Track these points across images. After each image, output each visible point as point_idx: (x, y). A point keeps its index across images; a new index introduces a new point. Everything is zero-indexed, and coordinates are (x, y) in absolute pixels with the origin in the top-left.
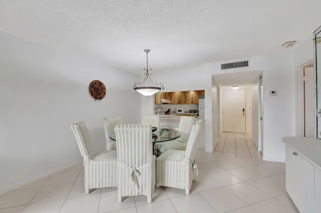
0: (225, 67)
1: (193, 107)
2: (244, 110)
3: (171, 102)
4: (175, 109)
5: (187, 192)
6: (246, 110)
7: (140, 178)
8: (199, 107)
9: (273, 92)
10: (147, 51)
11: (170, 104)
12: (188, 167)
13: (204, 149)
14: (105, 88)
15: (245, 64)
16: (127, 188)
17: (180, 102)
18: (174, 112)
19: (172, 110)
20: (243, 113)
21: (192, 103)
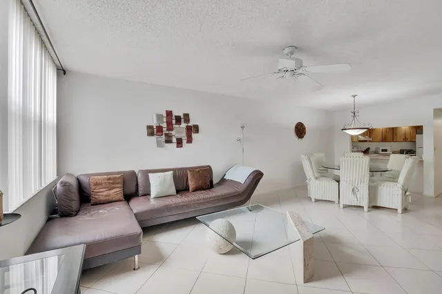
1: (406, 146)
3: (371, 139)
4: (378, 148)
5: (400, 211)
7: (358, 194)
8: (417, 146)
10: (354, 96)
11: (370, 141)
13: (421, 193)
14: (305, 129)
16: (348, 199)
17: (384, 140)
18: (376, 152)
19: (372, 149)
21: (405, 140)
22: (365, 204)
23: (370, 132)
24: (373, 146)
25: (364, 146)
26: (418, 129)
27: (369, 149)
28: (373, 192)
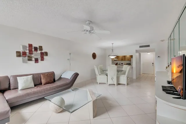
0: (141, 47)
1: (128, 62)
2: (153, 63)
3: (118, 60)
4: (120, 63)
5: (126, 85)
6: (154, 63)
7: (113, 80)
8: (131, 62)
9: (159, 57)
10: (113, 44)
12: (126, 78)
13: (132, 78)
15: (149, 46)
16: (110, 82)
17: (122, 60)
18: (120, 64)
19: (118, 63)
20: (152, 65)
21: (128, 60)
22: (116, 83)
23: (117, 57)
24: (119, 62)
25: (116, 62)
26: (132, 56)
27: (117, 63)
28: (118, 78)
